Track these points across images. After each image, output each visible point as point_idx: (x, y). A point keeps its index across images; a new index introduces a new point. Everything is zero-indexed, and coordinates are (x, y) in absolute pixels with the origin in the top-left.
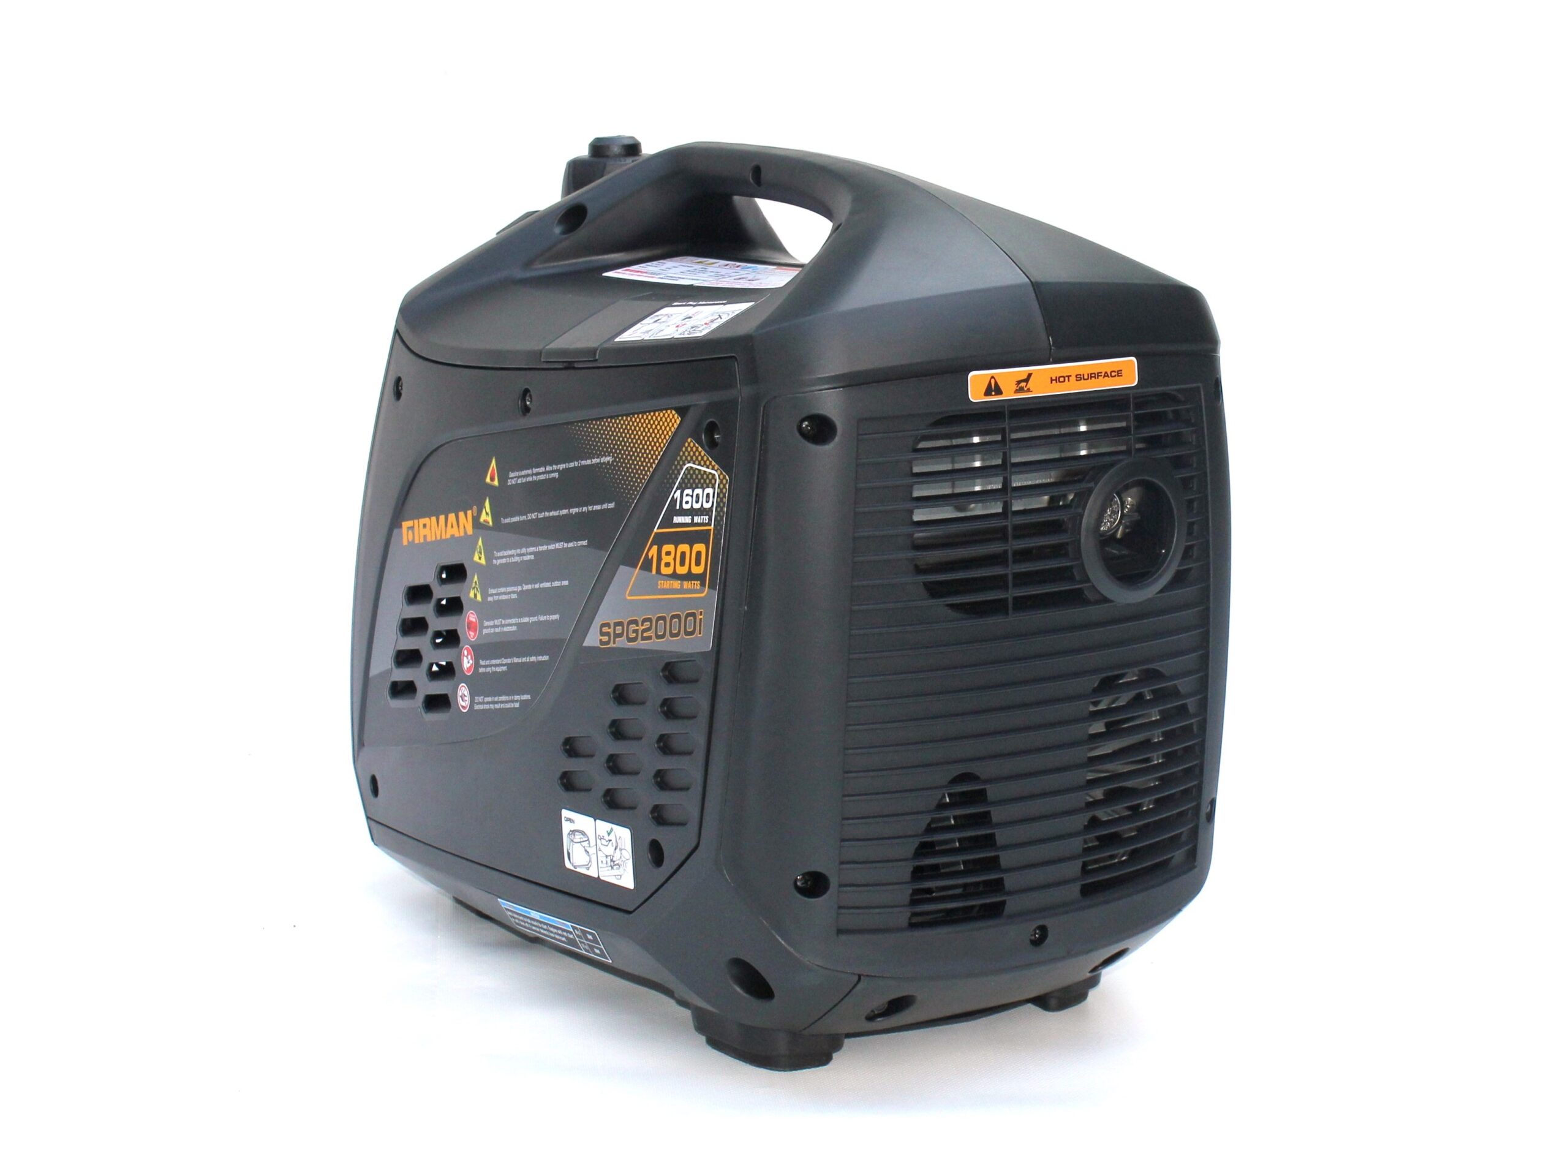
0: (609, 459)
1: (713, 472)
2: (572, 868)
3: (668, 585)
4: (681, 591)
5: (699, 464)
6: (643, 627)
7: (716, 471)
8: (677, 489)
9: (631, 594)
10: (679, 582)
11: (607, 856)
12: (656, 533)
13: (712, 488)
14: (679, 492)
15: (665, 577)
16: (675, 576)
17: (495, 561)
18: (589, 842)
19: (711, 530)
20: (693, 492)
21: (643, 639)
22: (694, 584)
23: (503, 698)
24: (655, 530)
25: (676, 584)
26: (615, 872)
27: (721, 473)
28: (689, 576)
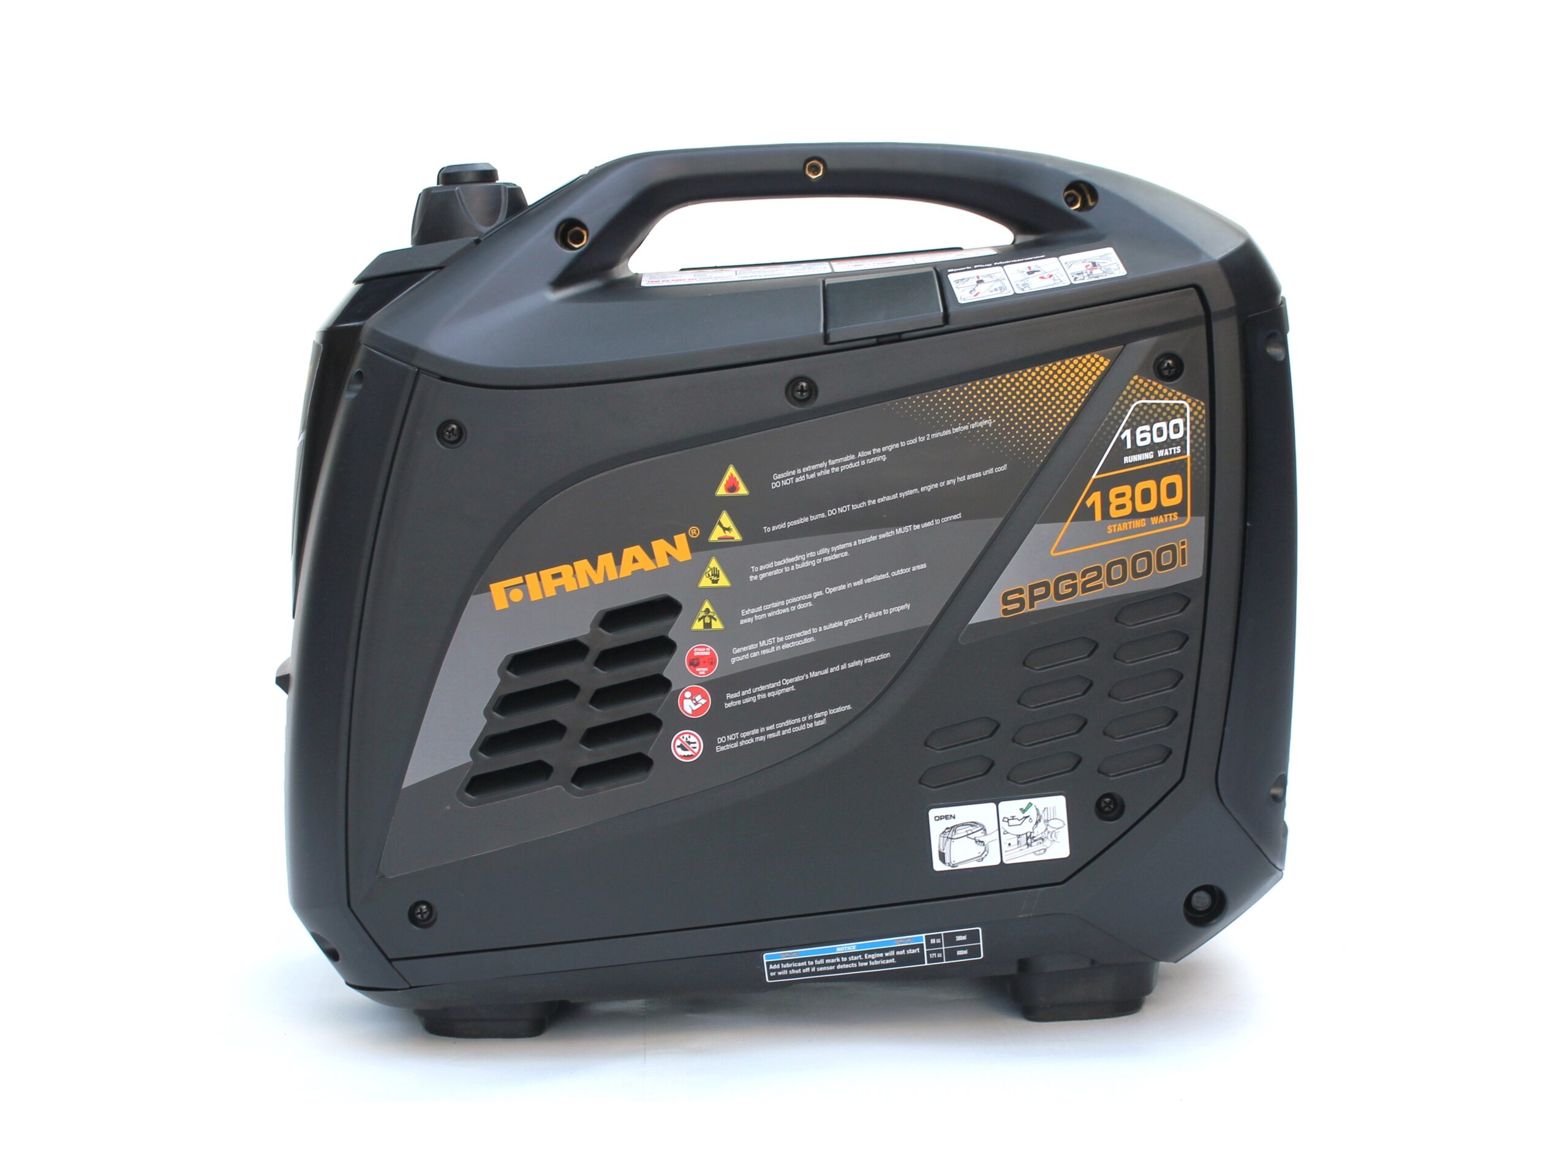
0: (989, 422)
1: (1180, 402)
2: (950, 868)
3: (1126, 526)
4: (1149, 527)
5: (1157, 398)
6: (1085, 579)
7: (1185, 400)
8: (1125, 429)
9: (1054, 552)
10: (1144, 520)
11: (1019, 836)
12: (1095, 479)
13: (1181, 417)
14: (1128, 433)
15: (1116, 520)
16: (1135, 515)
17: (751, 577)
18: (985, 830)
19: (1186, 459)
20: (1151, 428)
21: (1085, 590)
22: (1168, 517)
23: (788, 722)
24: (1094, 476)
25: (1140, 523)
26: (1036, 846)
27: (1193, 401)
28: (1160, 510)
